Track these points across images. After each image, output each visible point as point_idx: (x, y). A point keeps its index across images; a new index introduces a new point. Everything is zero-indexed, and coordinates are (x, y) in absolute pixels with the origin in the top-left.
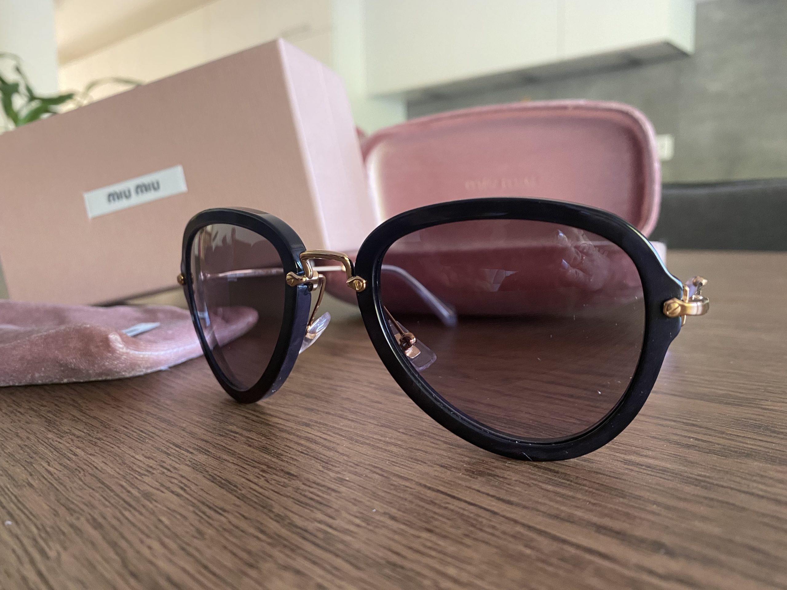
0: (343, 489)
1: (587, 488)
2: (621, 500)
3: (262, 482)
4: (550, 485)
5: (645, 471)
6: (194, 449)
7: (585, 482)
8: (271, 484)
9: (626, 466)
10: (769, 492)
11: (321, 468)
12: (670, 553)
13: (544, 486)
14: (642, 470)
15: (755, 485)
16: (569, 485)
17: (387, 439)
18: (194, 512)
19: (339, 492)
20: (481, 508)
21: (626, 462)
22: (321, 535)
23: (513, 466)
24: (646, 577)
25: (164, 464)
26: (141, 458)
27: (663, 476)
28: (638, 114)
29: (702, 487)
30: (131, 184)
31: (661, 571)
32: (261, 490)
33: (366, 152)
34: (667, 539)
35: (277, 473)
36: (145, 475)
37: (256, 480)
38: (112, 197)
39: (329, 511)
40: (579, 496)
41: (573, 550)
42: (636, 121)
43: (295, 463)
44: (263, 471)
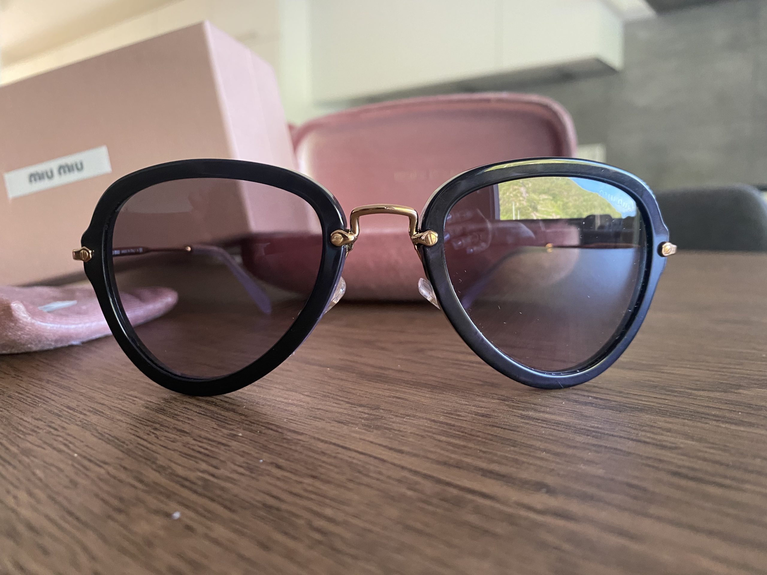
0: (234, 443)
1: (480, 439)
2: (512, 448)
3: (152, 438)
4: (444, 436)
5: (540, 425)
6: (89, 411)
7: (478, 434)
8: (161, 440)
9: (523, 421)
10: (656, 440)
11: (215, 426)
12: (551, 491)
13: (439, 437)
14: (537, 424)
15: (643, 433)
16: (463, 436)
17: (290, 401)
18: (73, 465)
19: (229, 446)
20: (370, 456)
21: (522, 417)
22: (200, 483)
23: (411, 421)
24: (523, 513)
25: (53, 425)
26: (30, 420)
27: (557, 428)
28: (557, 107)
29: (593, 437)
30: (53, 165)
31: (539, 506)
32: (149, 445)
33: (296, 142)
34: (550, 480)
35: (169, 430)
36: (29, 434)
37: (145, 437)
38: (34, 177)
39: (214, 462)
40: (471, 445)
41: (455, 492)
42: (555, 114)
43: (190, 422)
44: (156, 429)
